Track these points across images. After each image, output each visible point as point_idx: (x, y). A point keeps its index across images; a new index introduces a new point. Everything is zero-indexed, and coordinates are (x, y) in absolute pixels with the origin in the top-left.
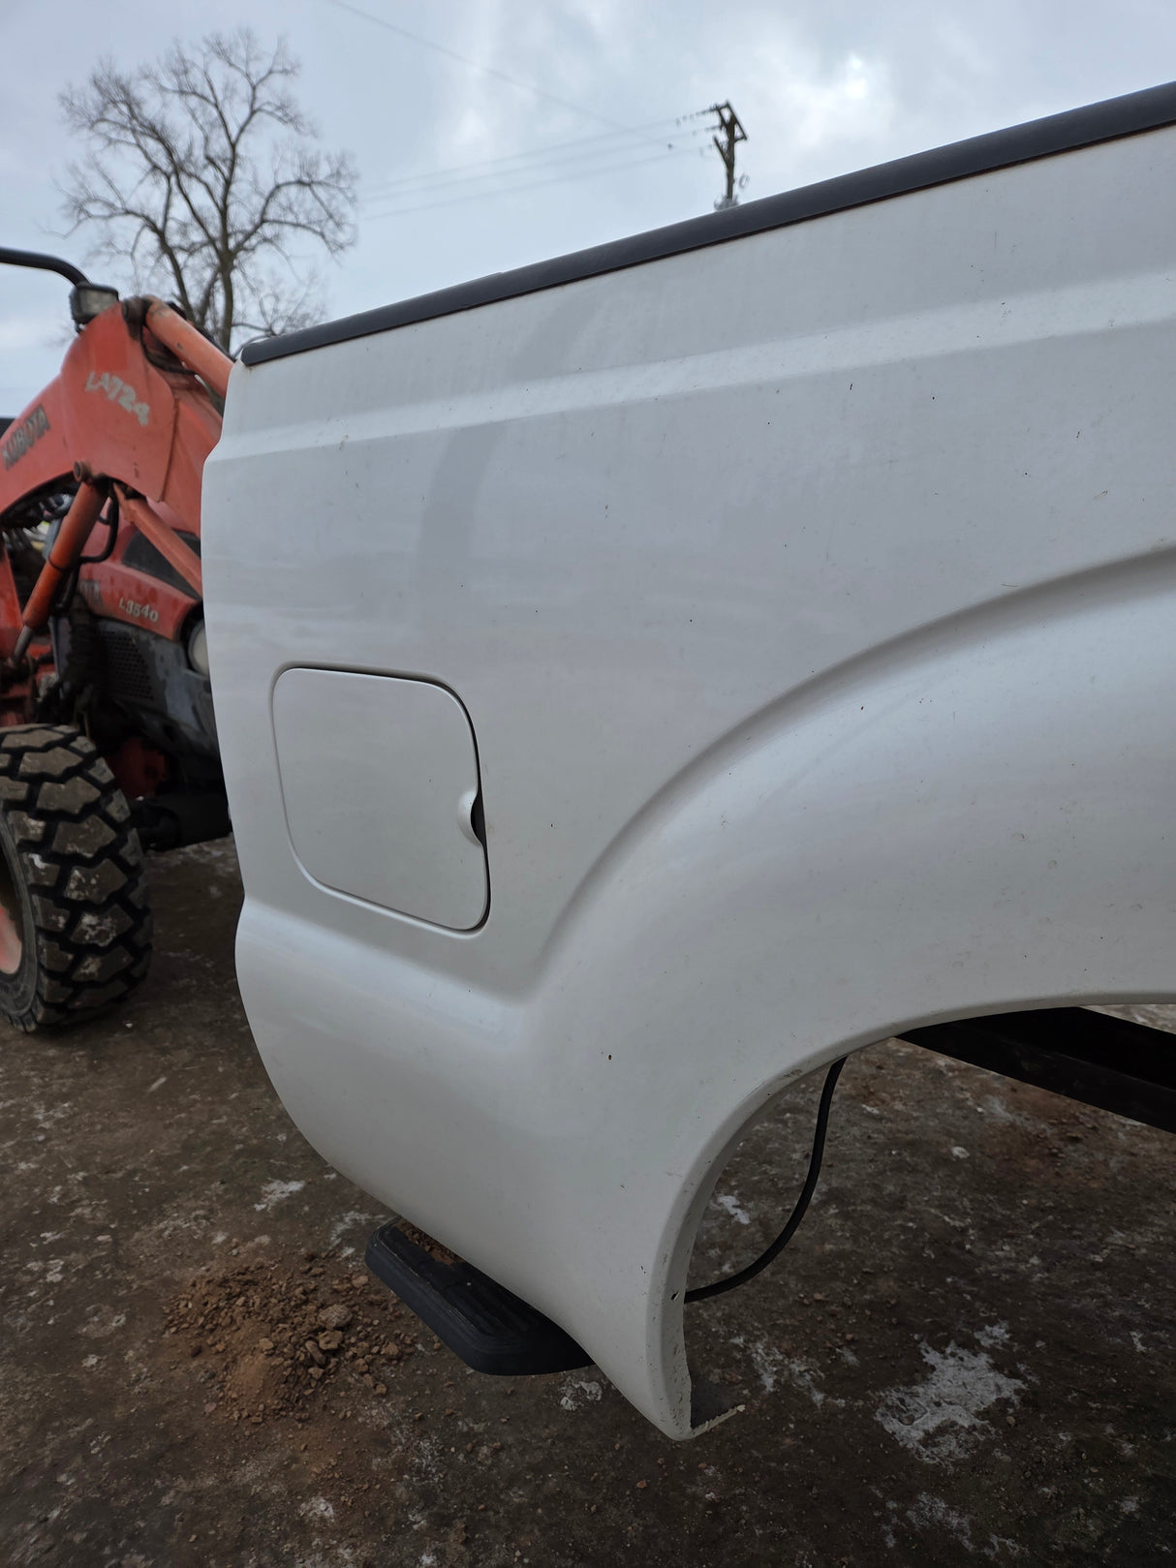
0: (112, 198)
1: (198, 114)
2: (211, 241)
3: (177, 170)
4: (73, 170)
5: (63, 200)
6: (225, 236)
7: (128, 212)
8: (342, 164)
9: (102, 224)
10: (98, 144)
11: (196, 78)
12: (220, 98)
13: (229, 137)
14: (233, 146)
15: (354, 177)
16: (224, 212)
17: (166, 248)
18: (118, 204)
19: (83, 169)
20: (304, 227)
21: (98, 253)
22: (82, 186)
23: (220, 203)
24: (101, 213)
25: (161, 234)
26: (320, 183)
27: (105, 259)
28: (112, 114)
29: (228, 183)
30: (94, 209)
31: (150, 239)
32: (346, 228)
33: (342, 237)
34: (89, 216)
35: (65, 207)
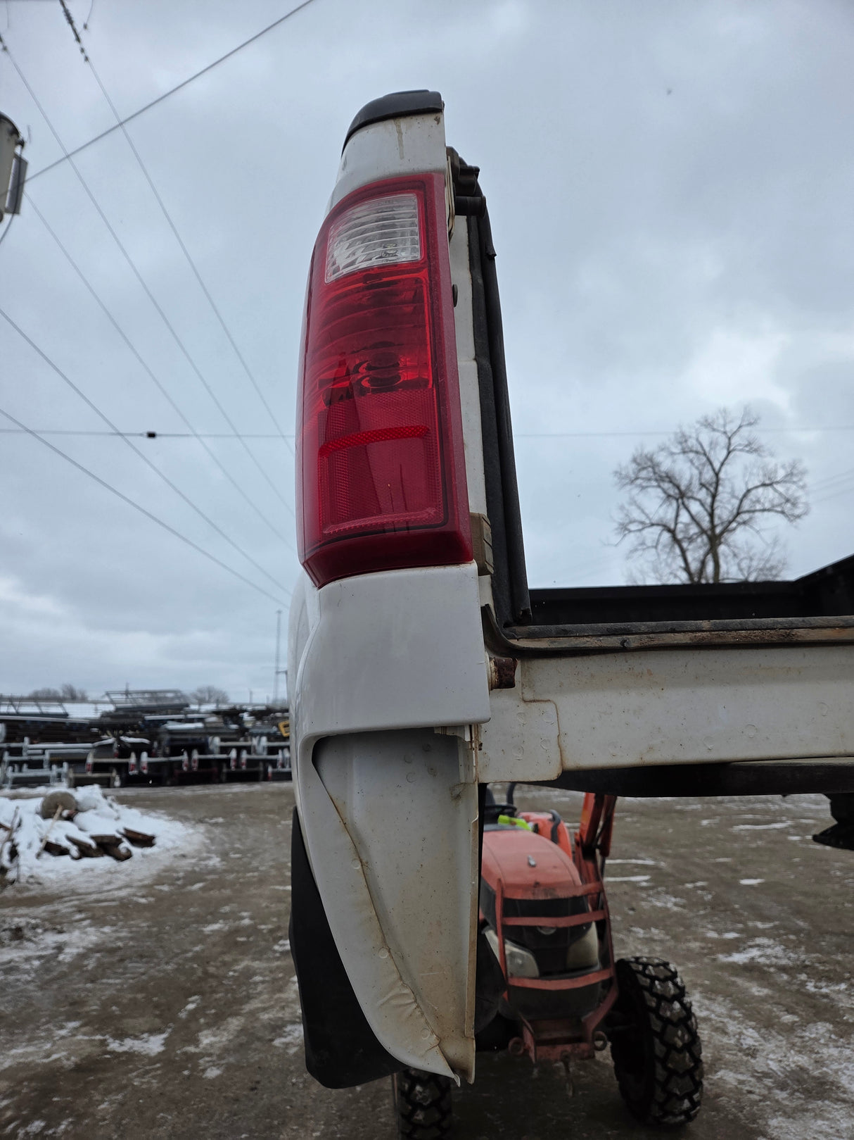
0: (643, 518)
1: (695, 461)
2: (703, 531)
3: (681, 496)
4: (622, 508)
5: (616, 525)
6: (713, 527)
7: (652, 525)
8: (793, 467)
9: (638, 534)
10: (635, 491)
11: (692, 442)
12: (707, 449)
13: (714, 470)
14: (717, 474)
15: (803, 473)
16: (711, 515)
17: (676, 541)
18: (647, 521)
19: (627, 506)
20: (769, 510)
21: (636, 550)
22: (627, 515)
23: (709, 509)
24: (637, 528)
25: (672, 532)
26: (778, 482)
27: (640, 553)
28: (644, 474)
29: (714, 496)
30: (633, 527)
31: (666, 536)
32: (800, 505)
33: (797, 512)
34: (630, 531)
35: (616, 529)
